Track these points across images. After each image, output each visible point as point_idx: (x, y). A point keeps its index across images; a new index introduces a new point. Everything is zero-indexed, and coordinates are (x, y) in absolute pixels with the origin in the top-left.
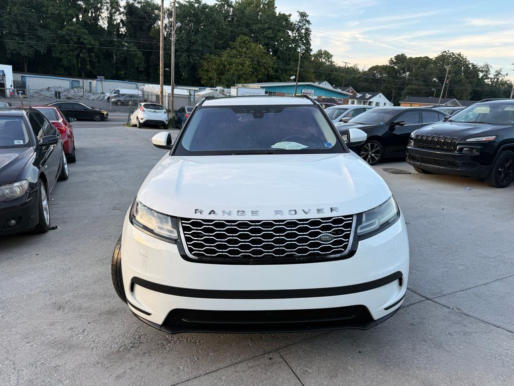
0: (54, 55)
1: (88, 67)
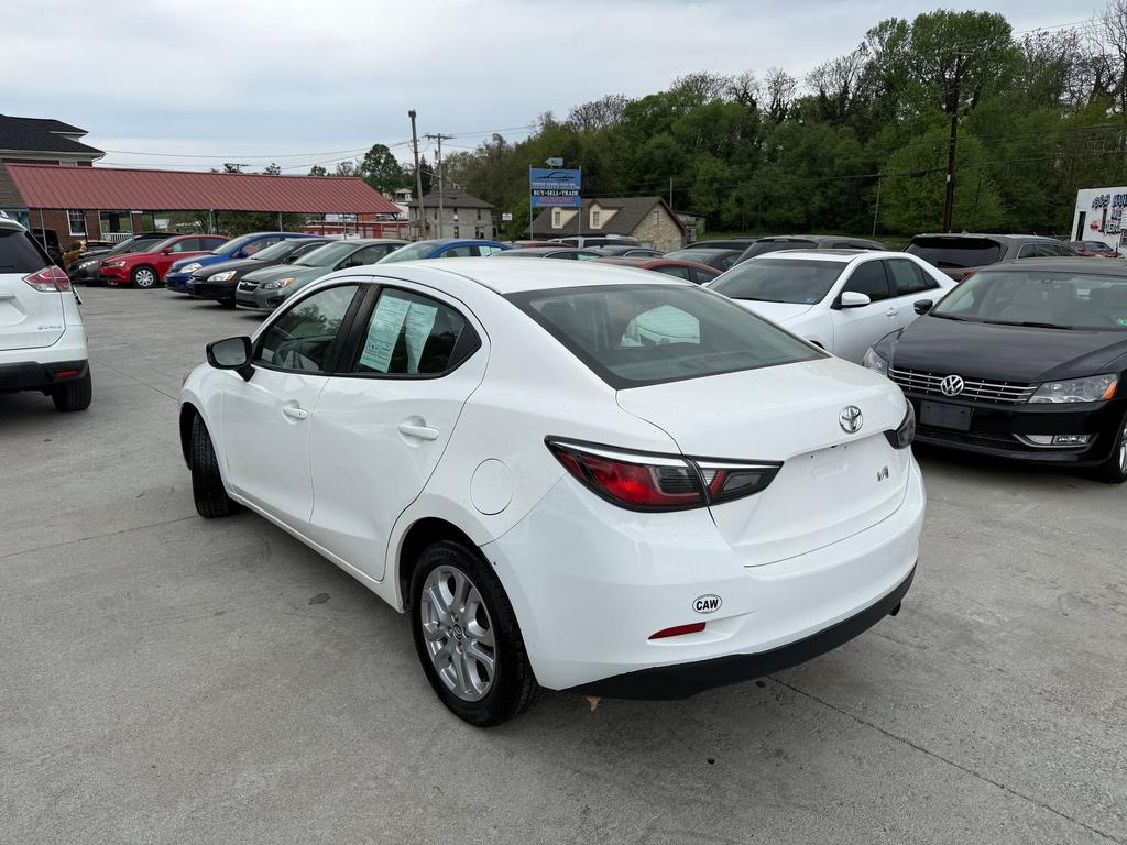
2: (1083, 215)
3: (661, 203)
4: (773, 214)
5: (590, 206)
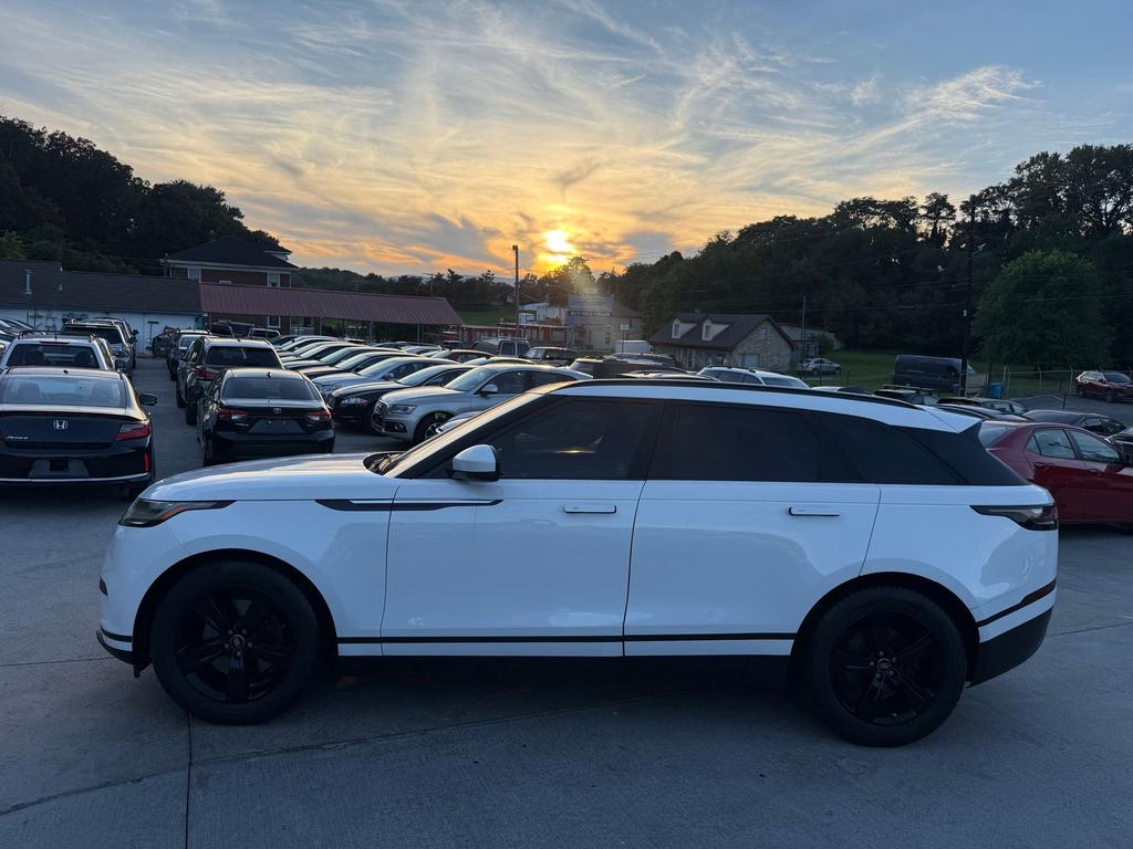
3: (768, 320)
5: (703, 321)
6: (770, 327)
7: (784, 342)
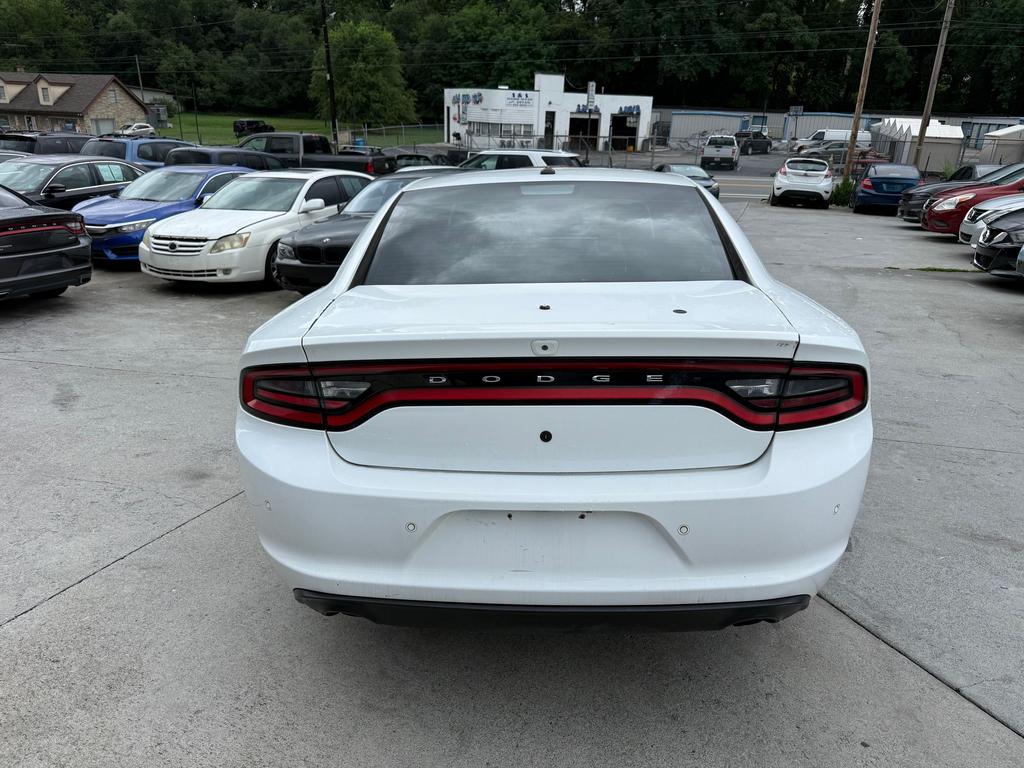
0: (732, 71)
1: (790, 88)
2: (448, 108)
3: (114, 81)
4: (246, 100)
5: (36, 81)
6: (118, 90)
7: (136, 106)
